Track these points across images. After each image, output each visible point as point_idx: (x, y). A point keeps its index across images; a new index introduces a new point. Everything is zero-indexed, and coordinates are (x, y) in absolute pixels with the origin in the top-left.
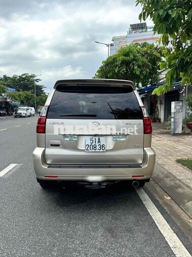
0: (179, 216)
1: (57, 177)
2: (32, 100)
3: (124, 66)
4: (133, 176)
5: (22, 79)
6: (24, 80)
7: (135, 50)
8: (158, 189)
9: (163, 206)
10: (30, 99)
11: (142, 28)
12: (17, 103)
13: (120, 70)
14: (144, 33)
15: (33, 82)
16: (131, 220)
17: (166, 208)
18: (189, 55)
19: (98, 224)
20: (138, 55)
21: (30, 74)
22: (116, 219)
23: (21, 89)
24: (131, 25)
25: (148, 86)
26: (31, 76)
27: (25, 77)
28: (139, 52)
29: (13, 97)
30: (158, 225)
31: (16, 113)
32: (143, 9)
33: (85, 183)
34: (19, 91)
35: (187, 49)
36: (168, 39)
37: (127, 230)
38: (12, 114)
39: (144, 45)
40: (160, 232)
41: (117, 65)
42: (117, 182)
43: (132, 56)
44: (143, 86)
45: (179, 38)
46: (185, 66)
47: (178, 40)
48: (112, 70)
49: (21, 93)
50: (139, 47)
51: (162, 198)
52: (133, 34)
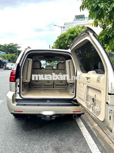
0: (103, 138)
1: (22, 112)
2: (15, 59)
3: (71, 40)
4: (73, 112)
5: (9, 46)
6: (11, 47)
7: (77, 30)
8: (90, 118)
9: (93, 130)
10: (14, 59)
11: (82, 18)
12: (6, 61)
13: (68, 42)
14: (83, 21)
15: (16, 48)
16: (71, 141)
17: (94, 132)
18: (110, 33)
19: (49, 144)
20: (79, 33)
21: (15, 44)
22: (62, 140)
23: (9, 52)
24: (75, 16)
25: (85, 52)
26: (15, 45)
27: (11, 46)
28: (79, 32)
29: (4, 57)
30: (89, 145)
31: (5, 67)
32: (82, 3)
33: (41, 116)
34: (7, 54)
35: (109, 29)
36: (97, 23)
37: (68, 149)
38: (3, 68)
39: (83, 27)
40: (90, 151)
41: (66, 39)
42: (62, 115)
43: (75, 34)
44: (82, 52)
45: (105, 22)
46: (108, 40)
47: (104, 24)
48: (63, 42)
49: (9, 55)
50: (80, 28)
51: (92, 125)
52: (77, 21)
